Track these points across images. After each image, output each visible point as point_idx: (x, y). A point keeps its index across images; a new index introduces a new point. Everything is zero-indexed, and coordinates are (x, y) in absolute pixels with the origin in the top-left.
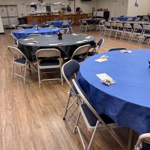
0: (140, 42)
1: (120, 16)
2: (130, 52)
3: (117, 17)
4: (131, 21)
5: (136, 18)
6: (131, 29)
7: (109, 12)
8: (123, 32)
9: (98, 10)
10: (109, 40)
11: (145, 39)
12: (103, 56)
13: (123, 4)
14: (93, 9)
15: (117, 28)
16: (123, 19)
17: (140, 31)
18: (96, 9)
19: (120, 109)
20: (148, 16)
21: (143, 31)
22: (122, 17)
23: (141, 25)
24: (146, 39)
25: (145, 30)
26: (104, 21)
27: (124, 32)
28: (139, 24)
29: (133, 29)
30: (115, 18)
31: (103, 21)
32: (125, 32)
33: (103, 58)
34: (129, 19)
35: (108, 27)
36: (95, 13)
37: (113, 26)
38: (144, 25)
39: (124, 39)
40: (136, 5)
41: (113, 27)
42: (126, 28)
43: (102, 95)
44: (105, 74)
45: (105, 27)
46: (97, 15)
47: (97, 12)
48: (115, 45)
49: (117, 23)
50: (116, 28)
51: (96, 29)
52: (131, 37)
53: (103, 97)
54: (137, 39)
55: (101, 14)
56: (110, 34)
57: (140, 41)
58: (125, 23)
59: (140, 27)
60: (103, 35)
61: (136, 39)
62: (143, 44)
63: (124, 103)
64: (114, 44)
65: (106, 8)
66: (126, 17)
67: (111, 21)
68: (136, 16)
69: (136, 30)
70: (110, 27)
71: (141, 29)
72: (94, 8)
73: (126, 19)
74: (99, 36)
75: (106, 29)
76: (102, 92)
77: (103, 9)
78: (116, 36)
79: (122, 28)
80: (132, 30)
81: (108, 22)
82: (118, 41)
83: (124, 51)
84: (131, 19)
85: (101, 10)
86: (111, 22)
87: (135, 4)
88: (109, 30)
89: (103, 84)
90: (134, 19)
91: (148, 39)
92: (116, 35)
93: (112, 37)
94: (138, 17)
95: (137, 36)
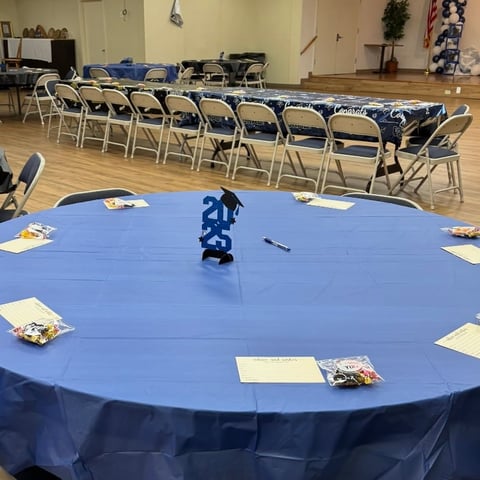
0: (196, 164)
1: (119, 62)
2: (140, 203)
3: (106, 64)
4: (160, 80)
5: (178, 68)
6: (159, 112)
7: (73, 42)
8: (134, 126)
9: (27, 34)
10: (81, 157)
11: (216, 152)
12: (32, 228)
13: (125, 12)
14: (5, 26)
15: (108, 109)
16: (128, 71)
17: (191, 121)
18: (17, 30)
19: (86, 432)
20: (220, 62)
21: (205, 122)
22: (124, 66)
23: (194, 96)
24: (217, 150)
25: (209, 116)
26: (55, 79)
27: (134, 124)
28: (185, 94)
29: (168, 112)
30: (98, 66)
31: (47, 78)
32: (140, 124)
33: (33, 234)
34: (152, 74)
35: (71, 105)
36: (13, 44)
37: (89, 102)
38: (203, 99)
39: (138, 153)
40: (175, 19)
41: (92, 105)
42: (142, 109)
43: (15, 389)
44: (33, 300)
45: (59, 106)
46: (25, 56)
47: (23, 39)
48: (104, 178)
49: (103, 87)
50: (104, 109)
51: (22, 111)
52: (164, 143)
53: (18, 398)
54: (186, 150)
55: (42, 49)
56: (81, 135)
57: (197, 158)
58: (136, 90)
59: (189, 106)
60: (53, 137)
61: (183, 151)
62: (210, 170)
63: (98, 407)
64: (101, 174)
65: (58, 27)
66: (139, 67)
67: (79, 79)
68: (180, 63)
69: (178, 117)
70: (79, 106)
71: (197, 115)
72: (8, 23)
73: (142, 73)
74: (37, 142)
75: (62, 112)
76: (15, 378)
77: (47, 31)
78: (106, 141)
79: (127, 109)
80: (165, 117)
81: (69, 84)
82: (115, 160)
83: (119, 202)
84: (161, 74)
85: (38, 33)
86: (80, 85)
87: (169, 14)
88: (78, 115)
89: (21, 345)
90: (171, 73)
91: (226, 151)
92: (107, 135)
93: (93, 145)
94: (186, 64)
95: (185, 142)
